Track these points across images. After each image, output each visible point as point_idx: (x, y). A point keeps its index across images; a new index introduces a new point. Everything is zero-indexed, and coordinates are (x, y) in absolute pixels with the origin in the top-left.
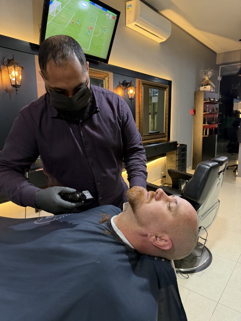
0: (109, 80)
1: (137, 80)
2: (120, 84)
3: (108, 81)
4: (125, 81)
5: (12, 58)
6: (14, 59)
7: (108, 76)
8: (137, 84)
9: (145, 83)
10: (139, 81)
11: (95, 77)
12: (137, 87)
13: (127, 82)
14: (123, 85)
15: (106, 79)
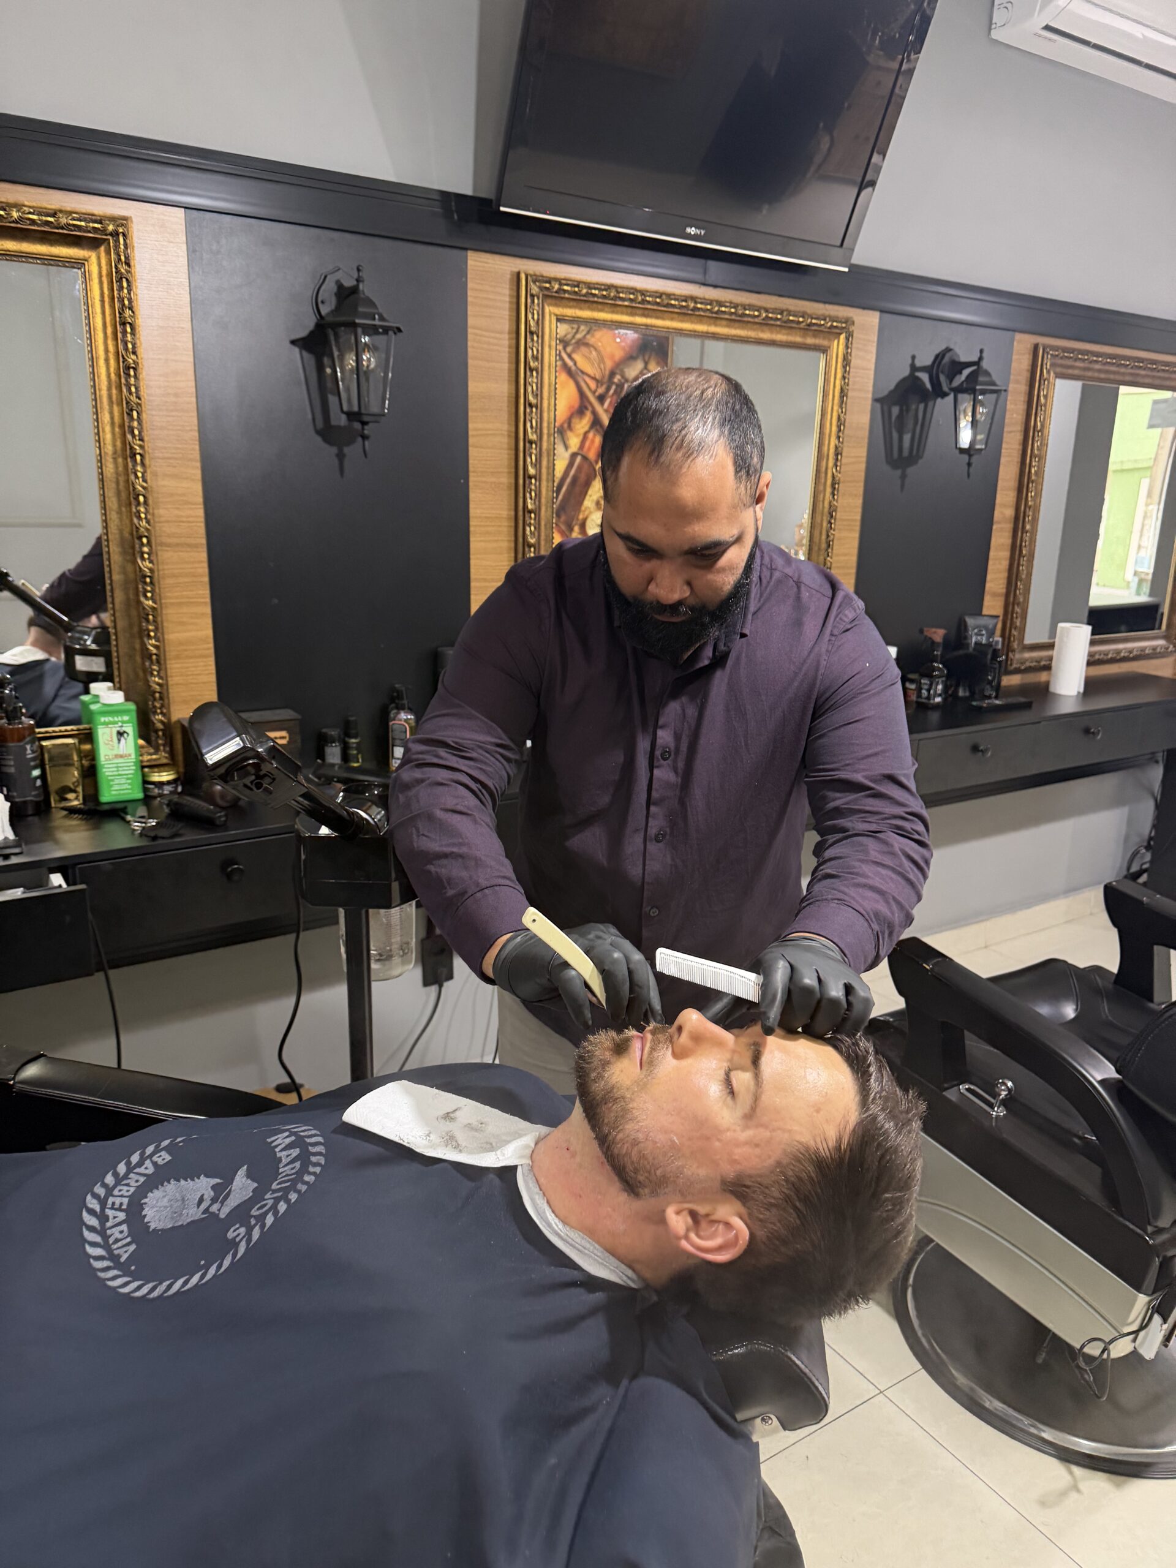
0: (854, 354)
1: (1023, 344)
3: (847, 357)
4: (948, 350)
5: (355, 283)
7: (847, 331)
8: (1020, 364)
9: (1077, 359)
10: (1036, 347)
11: (773, 343)
12: (1017, 382)
13: (957, 359)
14: (934, 376)
15: (838, 346)
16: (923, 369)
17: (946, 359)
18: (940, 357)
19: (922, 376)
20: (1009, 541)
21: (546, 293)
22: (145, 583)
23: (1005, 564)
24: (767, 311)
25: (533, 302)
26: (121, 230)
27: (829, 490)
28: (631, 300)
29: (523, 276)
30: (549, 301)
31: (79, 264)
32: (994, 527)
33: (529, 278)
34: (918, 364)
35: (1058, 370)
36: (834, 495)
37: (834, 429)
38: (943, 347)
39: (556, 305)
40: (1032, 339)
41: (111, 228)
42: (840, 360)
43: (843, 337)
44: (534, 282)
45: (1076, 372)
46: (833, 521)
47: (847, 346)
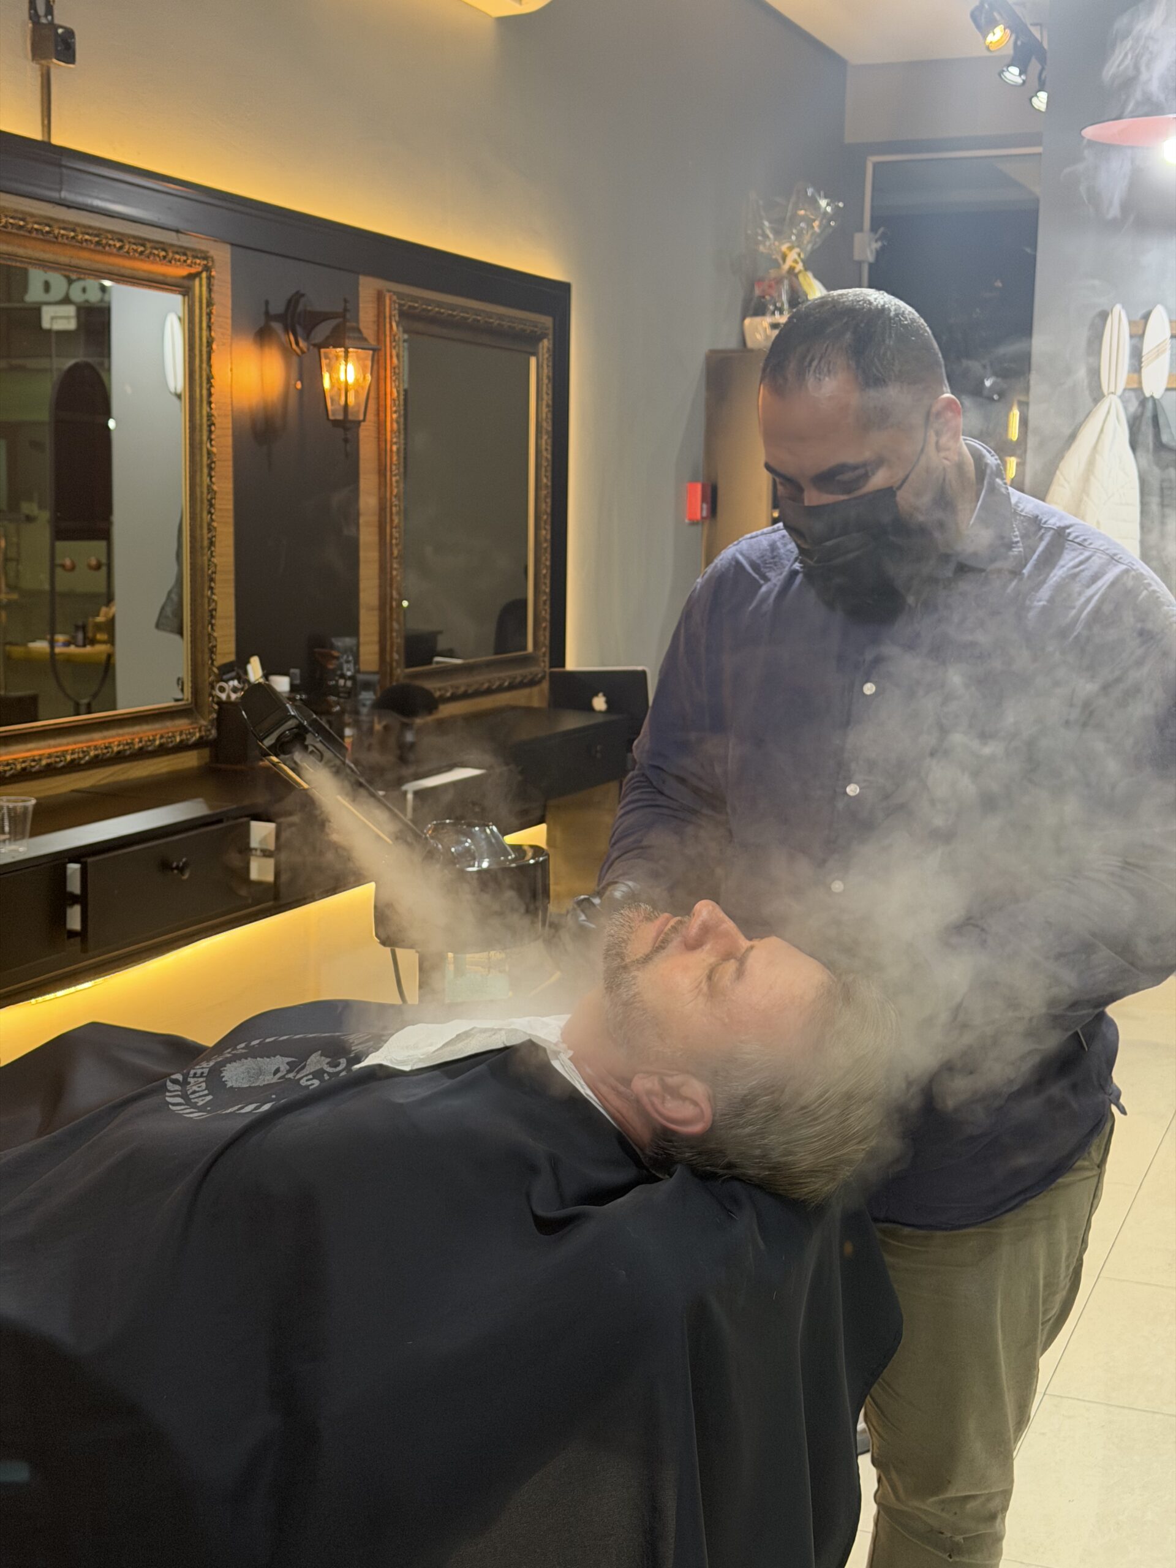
0: (215, 294)
2: (269, 316)
3: (209, 299)
4: (299, 295)
7: (207, 269)
8: (367, 312)
9: (419, 309)
10: (379, 294)
13: (314, 308)
14: (290, 328)
15: (199, 287)
16: (280, 318)
17: (300, 308)
18: (292, 303)
19: (277, 326)
20: (376, 539)
27: (205, 471)
32: (359, 520)
34: (274, 311)
35: (406, 323)
36: (211, 477)
37: (205, 392)
38: (293, 291)
40: (375, 284)
42: (204, 306)
43: (204, 276)
46: (213, 511)
47: (210, 290)
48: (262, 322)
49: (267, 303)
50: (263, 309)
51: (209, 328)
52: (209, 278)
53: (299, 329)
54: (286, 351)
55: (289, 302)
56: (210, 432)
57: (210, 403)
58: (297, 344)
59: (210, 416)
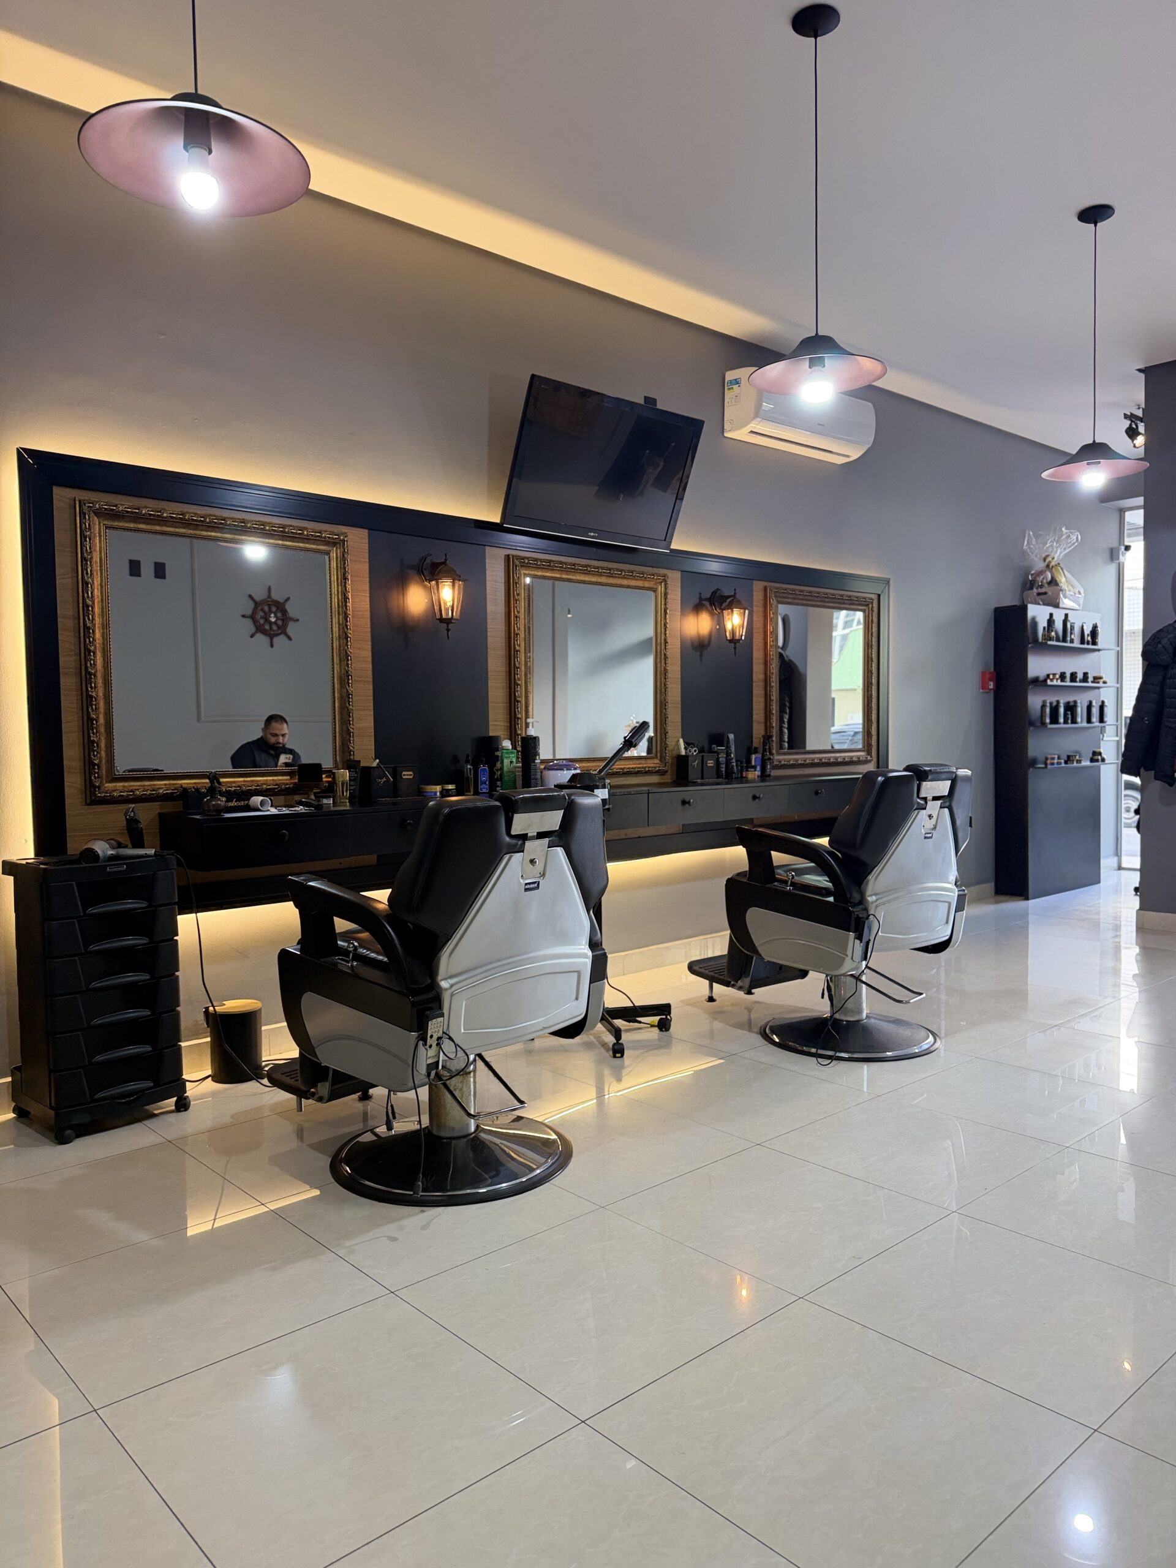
0: (669, 591)
1: (758, 586)
2: (701, 599)
3: (666, 594)
4: (718, 590)
5: (444, 561)
6: (447, 562)
7: (665, 581)
8: (758, 596)
9: (789, 593)
10: (765, 588)
11: (628, 587)
12: (757, 606)
13: (723, 594)
14: (712, 603)
15: (661, 589)
16: (706, 600)
17: (717, 595)
18: (714, 593)
19: (707, 604)
20: (763, 692)
21: (522, 564)
22: (349, 697)
23: (762, 705)
24: (625, 572)
25: (516, 569)
26: (346, 539)
28: (560, 567)
29: (511, 557)
30: (523, 568)
31: (328, 553)
32: (754, 684)
33: (514, 558)
34: (703, 596)
35: (779, 599)
37: (663, 630)
38: (716, 588)
39: (526, 570)
40: (763, 584)
41: (342, 538)
42: (663, 595)
43: (663, 584)
44: (517, 559)
45: (789, 600)
47: (666, 589)
48: (697, 601)
49: (700, 594)
50: (698, 596)
51: (665, 604)
52: (666, 585)
53: (716, 604)
54: (712, 614)
55: (712, 593)
56: (666, 646)
57: (665, 634)
58: (716, 610)
59: (665, 640)
